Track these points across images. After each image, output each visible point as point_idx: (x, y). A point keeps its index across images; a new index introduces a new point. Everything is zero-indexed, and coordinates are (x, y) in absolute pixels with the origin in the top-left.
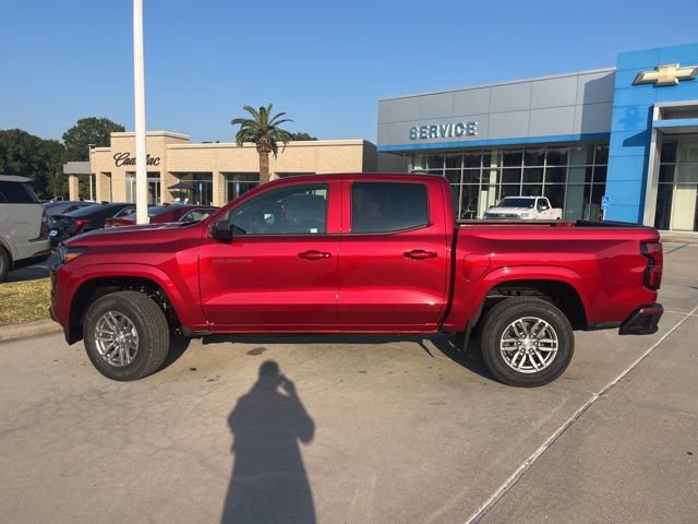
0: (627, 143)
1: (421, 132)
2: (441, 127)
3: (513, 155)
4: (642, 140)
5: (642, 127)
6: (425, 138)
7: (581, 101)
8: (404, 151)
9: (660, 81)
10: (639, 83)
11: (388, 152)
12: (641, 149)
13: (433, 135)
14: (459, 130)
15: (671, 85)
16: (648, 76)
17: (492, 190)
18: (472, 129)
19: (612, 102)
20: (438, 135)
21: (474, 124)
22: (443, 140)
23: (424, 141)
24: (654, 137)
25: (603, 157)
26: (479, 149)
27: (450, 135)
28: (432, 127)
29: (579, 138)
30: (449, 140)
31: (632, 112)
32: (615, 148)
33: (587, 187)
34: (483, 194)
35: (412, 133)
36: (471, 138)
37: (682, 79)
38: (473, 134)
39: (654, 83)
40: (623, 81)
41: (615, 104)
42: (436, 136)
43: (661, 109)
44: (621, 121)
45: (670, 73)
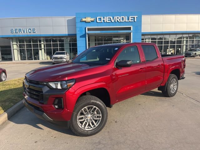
0: (81, 37)
1: (15, 31)
2: (23, 29)
3: (48, 39)
4: (84, 36)
5: (84, 33)
6: (17, 33)
7: (66, 25)
8: (8, 37)
9: (87, 21)
10: (82, 21)
11: (2, 38)
12: (84, 39)
13: (20, 32)
14: (30, 31)
15: (89, 22)
16: (84, 20)
17: (43, 50)
18: (35, 31)
19: (76, 26)
20: (22, 32)
21: (35, 29)
22: (24, 34)
23: (17, 34)
24: (87, 35)
25: (76, 40)
26: (37, 37)
27: (27, 32)
28: (19, 29)
29: (67, 35)
30: (26, 34)
31: (81, 29)
32: (78, 38)
33: (70, 49)
34: (40, 51)
35: (12, 31)
36: (34, 34)
37: (91, 21)
38: (35, 32)
39: (85, 22)
40: (78, 20)
41: (77, 26)
42: (21, 33)
43: (88, 28)
44: (79, 31)
45: (89, 19)
